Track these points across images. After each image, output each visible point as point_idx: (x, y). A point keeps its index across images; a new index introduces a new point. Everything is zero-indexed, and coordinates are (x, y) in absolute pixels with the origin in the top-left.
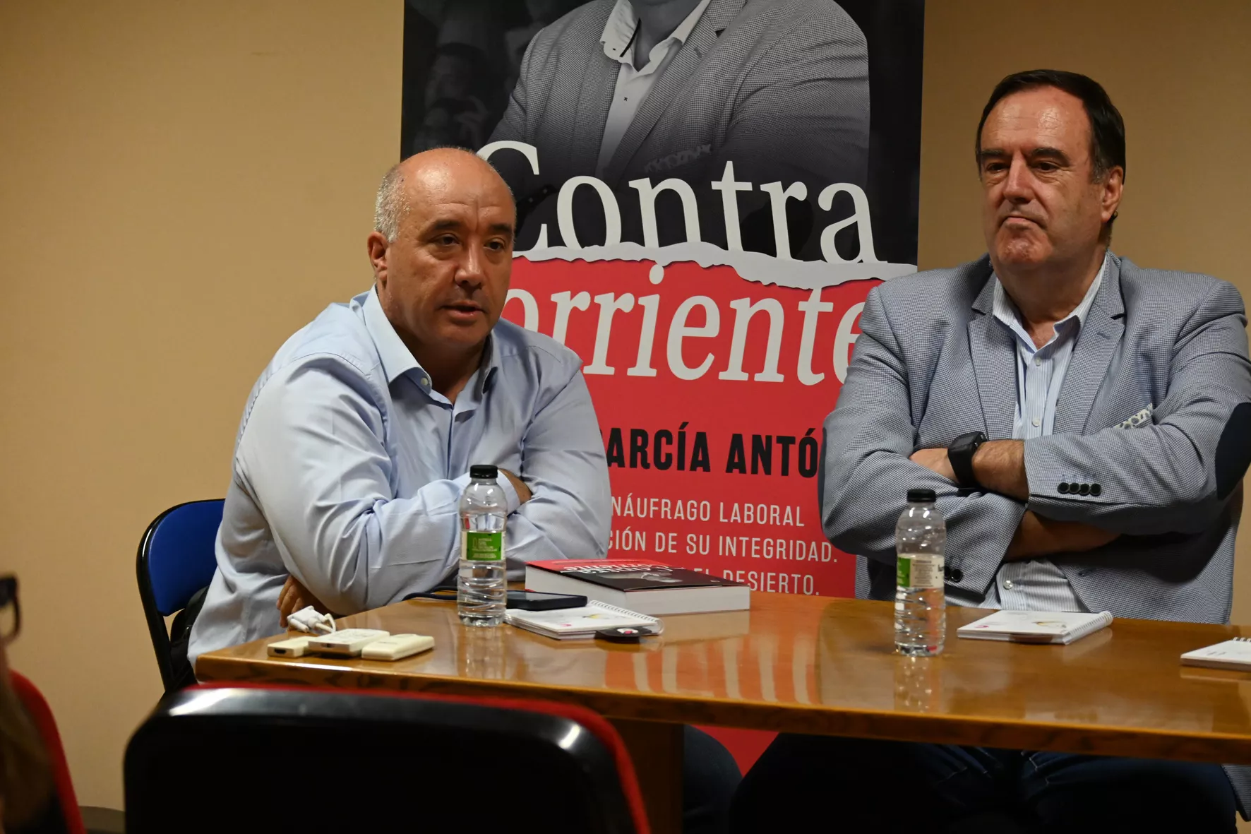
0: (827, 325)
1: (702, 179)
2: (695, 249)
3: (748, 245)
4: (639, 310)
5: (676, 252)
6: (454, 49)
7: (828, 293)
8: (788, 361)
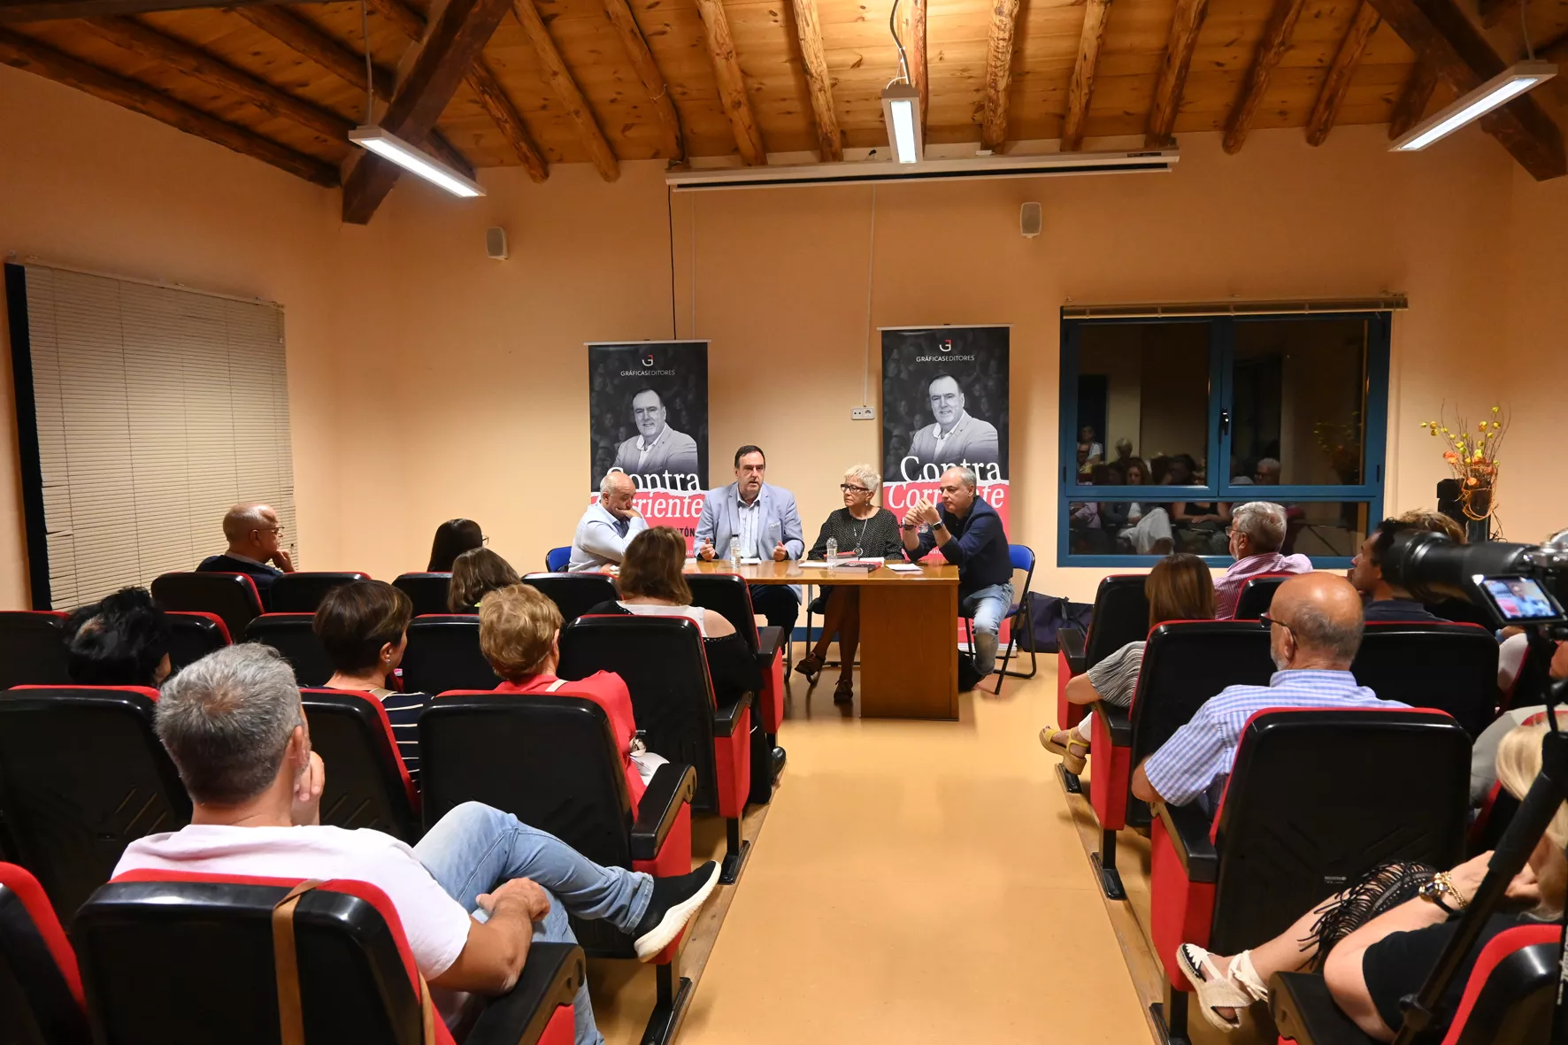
0: (690, 505)
1: (660, 473)
2: (659, 489)
3: (672, 488)
4: (647, 503)
5: (655, 490)
6: (604, 447)
7: (690, 497)
8: (681, 512)
